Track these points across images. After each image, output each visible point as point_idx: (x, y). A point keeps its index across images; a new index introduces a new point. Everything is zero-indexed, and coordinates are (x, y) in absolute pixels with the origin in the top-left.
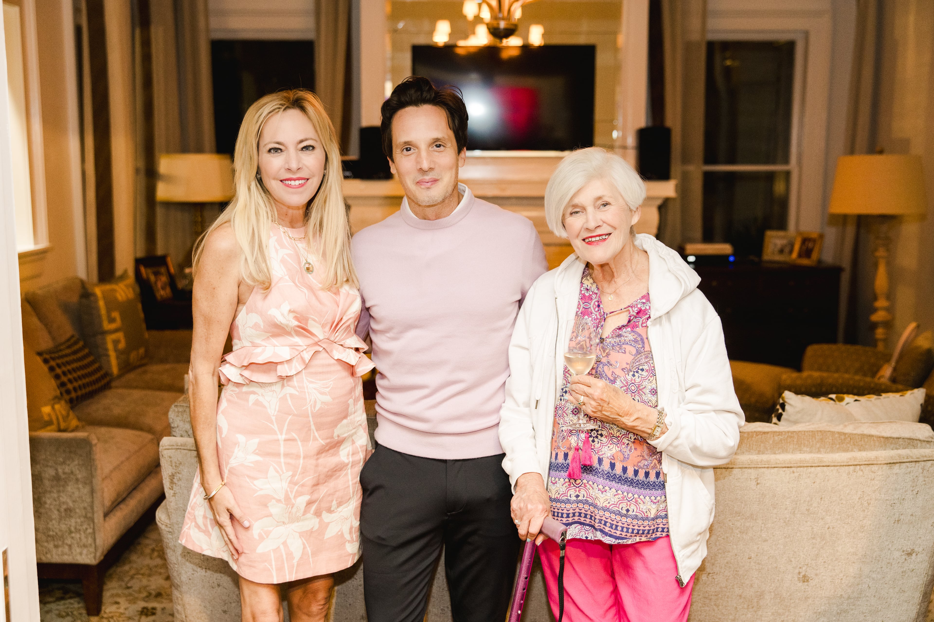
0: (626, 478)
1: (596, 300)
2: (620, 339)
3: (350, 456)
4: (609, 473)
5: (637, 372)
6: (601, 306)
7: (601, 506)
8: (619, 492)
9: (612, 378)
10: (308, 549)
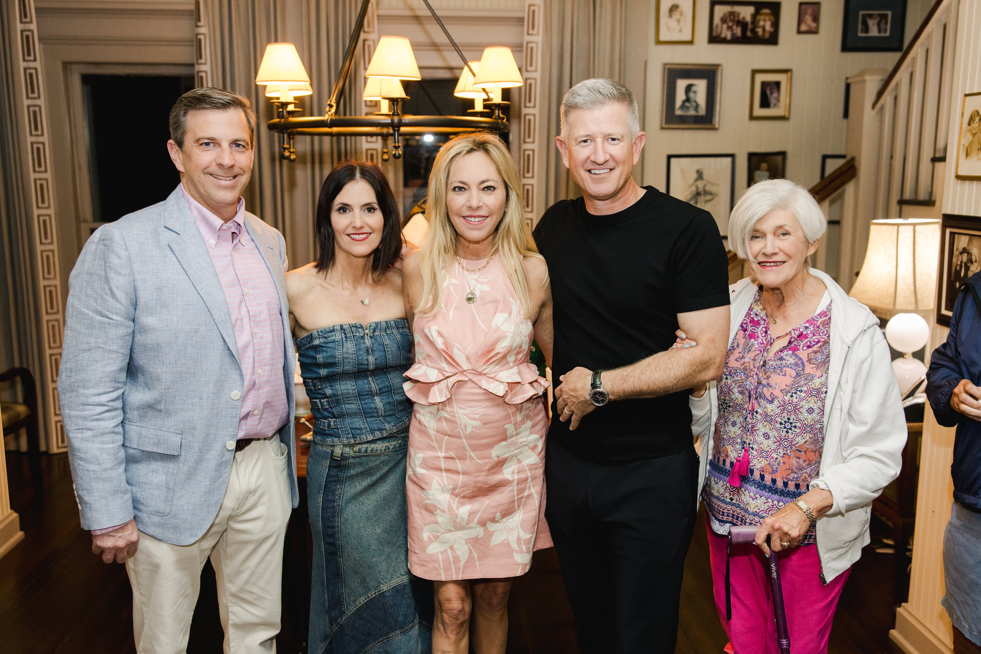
0: (777, 489)
1: (764, 326)
2: (781, 362)
3: (516, 474)
4: (759, 482)
5: (796, 393)
6: (769, 332)
7: (752, 511)
8: (769, 500)
9: (770, 399)
10: (475, 554)
